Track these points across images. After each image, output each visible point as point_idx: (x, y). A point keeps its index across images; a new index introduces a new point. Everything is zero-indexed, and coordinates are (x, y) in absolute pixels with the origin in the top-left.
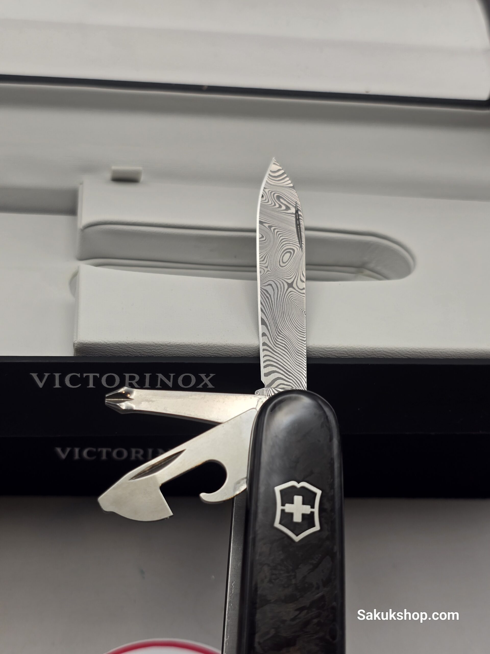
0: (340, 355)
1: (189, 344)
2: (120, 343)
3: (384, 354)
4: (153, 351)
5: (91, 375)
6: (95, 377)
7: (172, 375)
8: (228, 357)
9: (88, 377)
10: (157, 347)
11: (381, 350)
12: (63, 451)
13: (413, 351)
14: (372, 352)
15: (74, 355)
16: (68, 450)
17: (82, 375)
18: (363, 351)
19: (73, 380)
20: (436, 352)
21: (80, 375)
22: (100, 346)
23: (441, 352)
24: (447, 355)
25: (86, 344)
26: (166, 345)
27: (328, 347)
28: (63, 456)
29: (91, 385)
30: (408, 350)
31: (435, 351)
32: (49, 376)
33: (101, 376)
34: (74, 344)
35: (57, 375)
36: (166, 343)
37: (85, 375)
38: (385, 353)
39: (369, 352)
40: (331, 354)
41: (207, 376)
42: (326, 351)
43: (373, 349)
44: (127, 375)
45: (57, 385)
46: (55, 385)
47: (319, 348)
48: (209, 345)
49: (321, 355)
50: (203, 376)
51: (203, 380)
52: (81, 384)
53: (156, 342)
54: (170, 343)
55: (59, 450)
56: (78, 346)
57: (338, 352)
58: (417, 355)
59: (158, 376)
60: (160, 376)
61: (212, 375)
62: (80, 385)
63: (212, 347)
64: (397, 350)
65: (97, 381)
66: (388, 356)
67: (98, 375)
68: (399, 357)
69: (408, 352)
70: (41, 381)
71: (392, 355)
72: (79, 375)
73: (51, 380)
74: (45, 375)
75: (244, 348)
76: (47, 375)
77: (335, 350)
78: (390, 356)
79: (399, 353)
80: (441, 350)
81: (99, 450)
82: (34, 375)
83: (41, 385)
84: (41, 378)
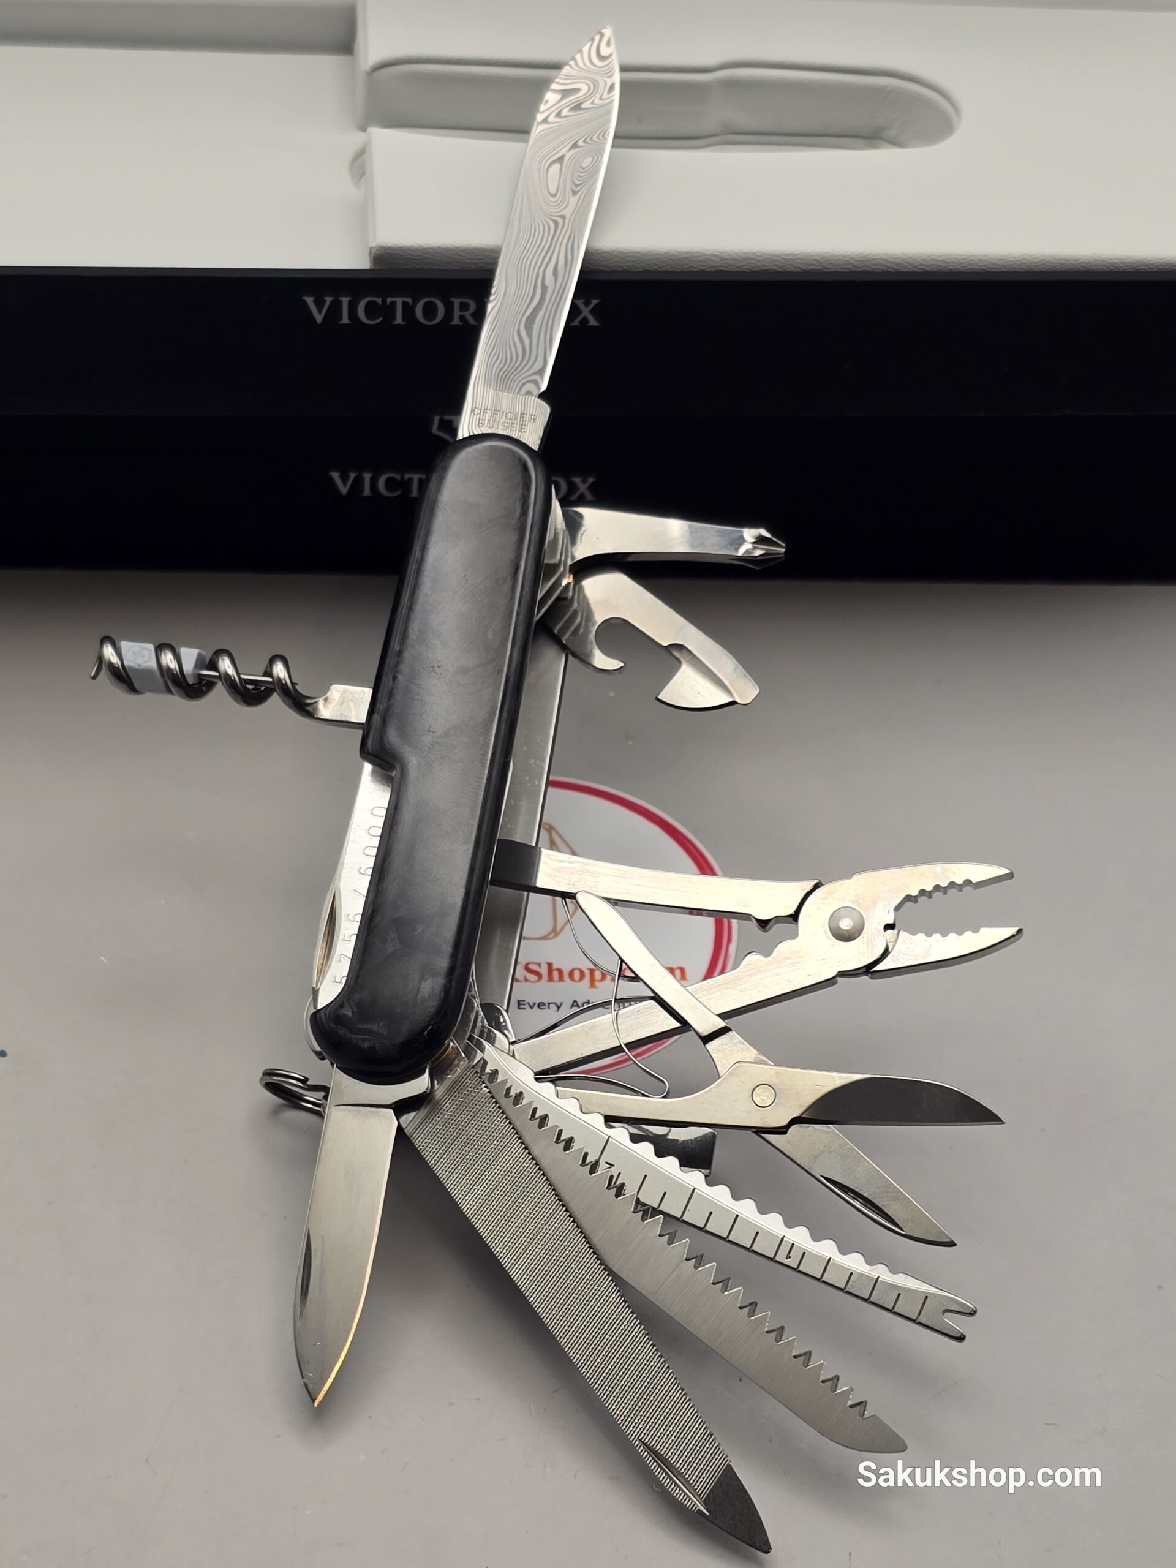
2: (444, 247)
3: (884, 266)
5: (399, 301)
6: (405, 304)
9: (393, 304)
11: (878, 257)
12: (344, 478)
13: (932, 260)
14: (863, 261)
15: (371, 266)
16: (352, 476)
17: (384, 301)
18: (847, 261)
19: (370, 309)
20: (972, 260)
21: (382, 301)
22: (411, 253)
23: (980, 260)
24: (992, 266)
25: (390, 248)
27: (787, 253)
28: (344, 490)
29: (399, 320)
30: (924, 258)
31: (971, 258)
32: (332, 302)
33: (415, 302)
34: (370, 249)
35: (345, 301)
37: (389, 300)
38: (884, 263)
39: (856, 261)
40: (793, 266)
41: (586, 303)
42: (784, 259)
43: (864, 257)
44: (457, 302)
45: (345, 320)
46: (341, 319)
49: (776, 268)
50: (580, 303)
51: (580, 311)
52: (383, 317)
55: (336, 476)
56: (377, 252)
57: (806, 262)
58: (939, 266)
61: (594, 302)
62: (381, 319)
64: (904, 257)
65: (408, 310)
66: (891, 268)
67: (409, 300)
68: (908, 270)
69: (924, 260)
70: (320, 310)
71: (896, 268)
72: (379, 301)
73: (336, 307)
74: (326, 300)
76: (329, 299)
78: (893, 269)
79: (908, 262)
80: (979, 257)
81: (407, 476)
82: (310, 300)
83: (319, 318)
84: (319, 305)
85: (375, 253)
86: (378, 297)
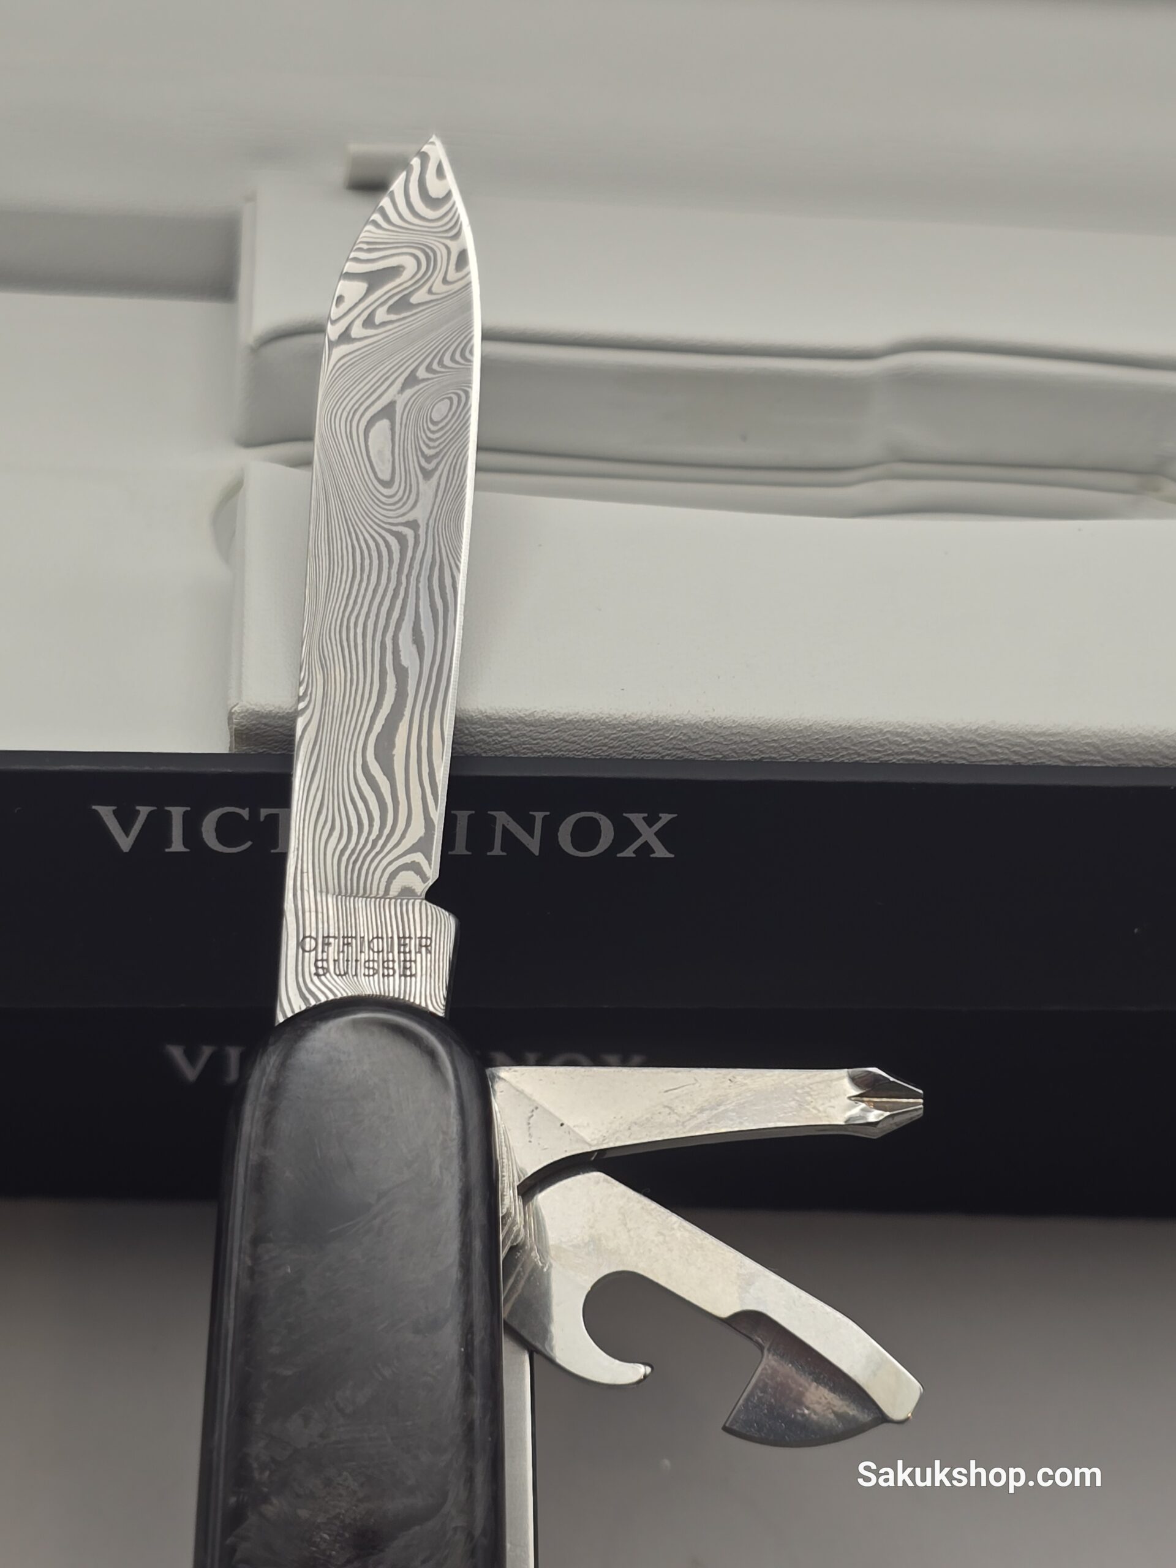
0: (1076, 758)
1: (593, 717)
4: (482, 740)
5: (284, 815)
7: (539, 816)
8: (717, 761)
9: (273, 819)
10: (492, 725)
12: (192, 1056)
15: (230, 748)
16: (207, 1051)
17: (254, 814)
18: (1152, 746)
19: (227, 830)
21: (250, 813)
25: (268, 715)
26: (521, 721)
27: (1037, 730)
28: (191, 1073)
29: (283, 846)
32: (150, 814)
34: (231, 715)
35: (177, 813)
36: (521, 714)
37: (264, 812)
39: (1168, 747)
40: (1048, 754)
41: (650, 821)
42: (1032, 742)
45: (177, 845)
46: (169, 843)
47: (1008, 733)
48: (656, 723)
49: (1014, 757)
50: (637, 819)
51: (638, 835)
52: (252, 841)
53: (489, 712)
54: (532, 713)
55: (176, 1052)
56: (243, 722)
57: (1071, 747)
59: (494, 818)
60: (502, 819)
61: (665, 818)
62: (249, 844)
63: (666, 728)
70: (126, 831)
72: (245, 813)
73: (158, 826)
74: (139, 811)
75: (768, 731)
76: (144, 811)
77: (1060, 741)
82: (106, 812)
83: (125, 843)
84: (126, 821)
85: (238, 724)
86: (244, 808)
